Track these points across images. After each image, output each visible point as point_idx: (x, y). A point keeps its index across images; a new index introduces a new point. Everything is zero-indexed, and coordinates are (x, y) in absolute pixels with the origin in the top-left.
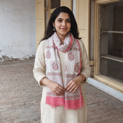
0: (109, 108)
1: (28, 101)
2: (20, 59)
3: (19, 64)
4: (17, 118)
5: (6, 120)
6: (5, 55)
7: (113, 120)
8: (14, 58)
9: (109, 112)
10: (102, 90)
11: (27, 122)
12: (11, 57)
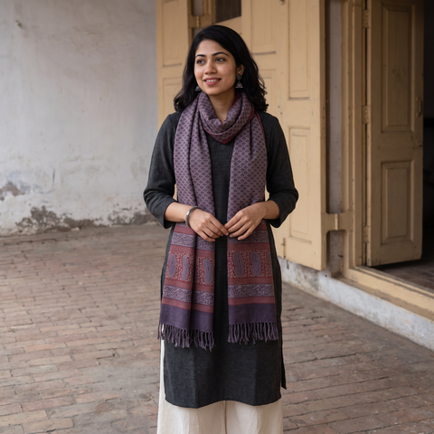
0: (385, 370)
1: (123, 348)
2: (97, 223)
3: (95, 239)
4: (86, 392)
5: (52, 394)
6: (44, 207)
7: (394, 401)
8: (77, 217)
9: (385, 380)
10: (372, 320)
11: (119, 401)
12: (64, 214)
